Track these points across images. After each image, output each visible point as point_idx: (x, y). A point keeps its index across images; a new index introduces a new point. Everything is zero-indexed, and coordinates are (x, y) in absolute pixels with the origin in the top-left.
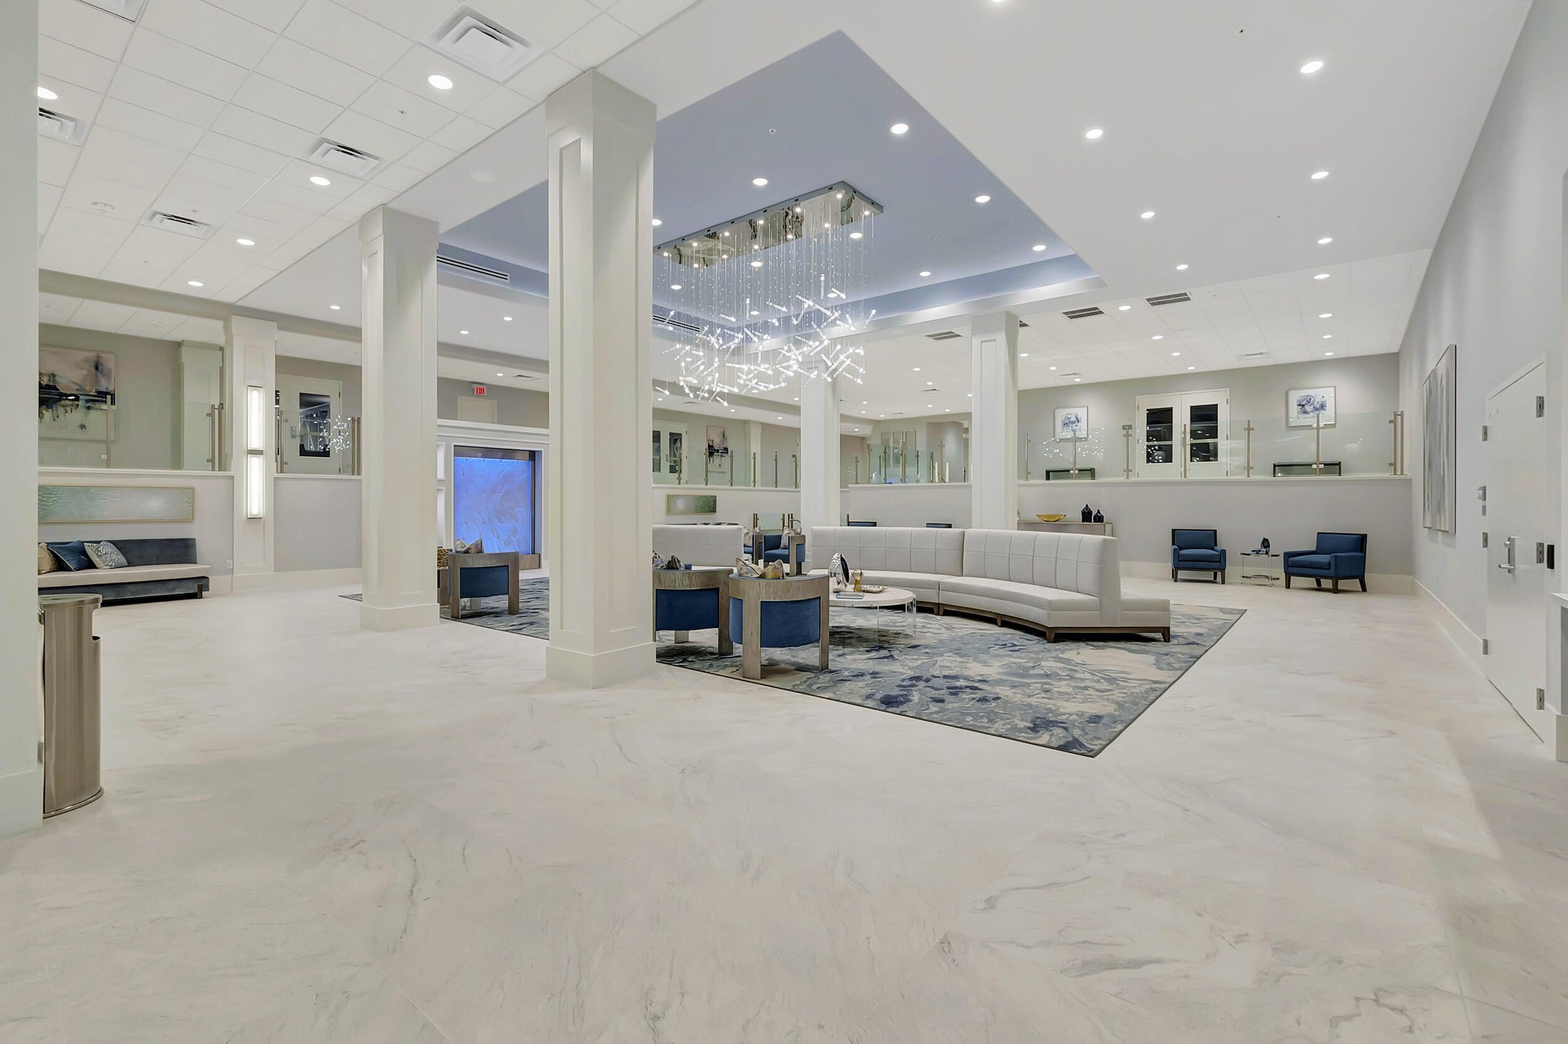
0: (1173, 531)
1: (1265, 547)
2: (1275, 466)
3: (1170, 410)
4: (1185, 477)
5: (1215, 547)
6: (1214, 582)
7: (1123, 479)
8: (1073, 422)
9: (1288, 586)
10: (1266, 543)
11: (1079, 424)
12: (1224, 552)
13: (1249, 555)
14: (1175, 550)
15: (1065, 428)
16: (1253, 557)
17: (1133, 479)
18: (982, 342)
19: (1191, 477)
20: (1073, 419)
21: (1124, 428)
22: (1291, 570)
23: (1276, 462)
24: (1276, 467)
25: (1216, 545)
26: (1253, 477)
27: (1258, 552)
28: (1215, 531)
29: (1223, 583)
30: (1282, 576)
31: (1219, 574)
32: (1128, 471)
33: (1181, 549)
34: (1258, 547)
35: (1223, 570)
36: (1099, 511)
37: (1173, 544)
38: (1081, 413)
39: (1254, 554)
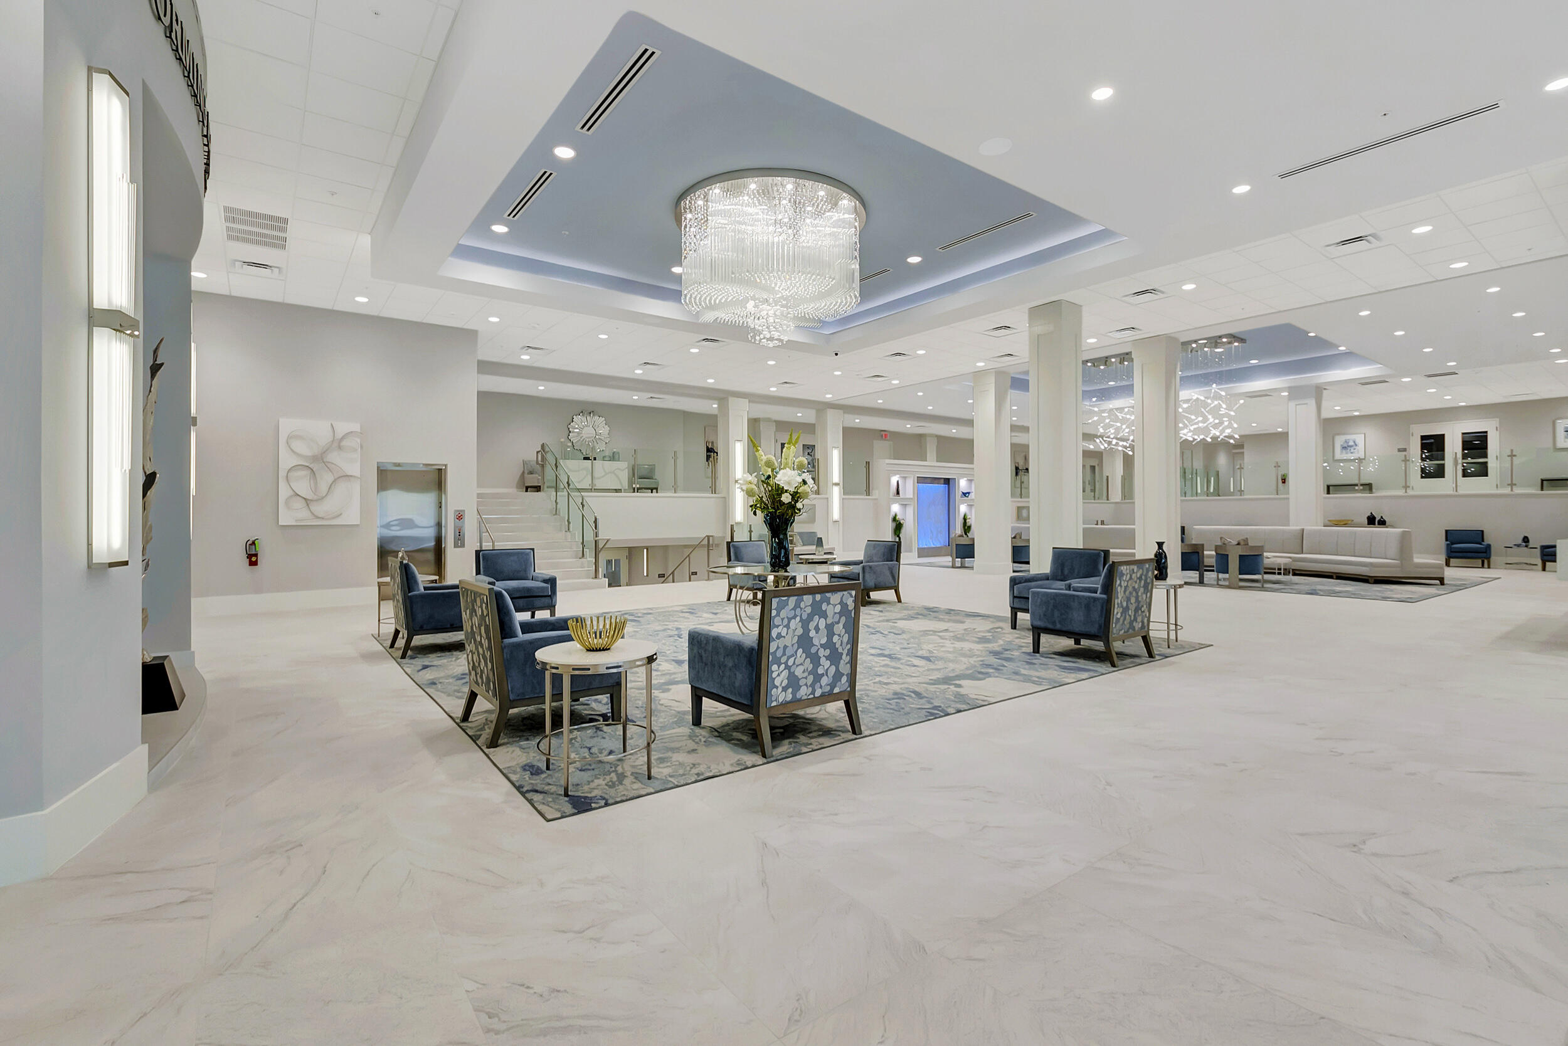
0: (1447, 531)
1: (1525, 542)
2: (1542, 481)
3: (1444, 435)
4: (1456, 491)
5: (1483, 543)
6: (1483, 566)
7: (1401, 492)
8: (1351, 446)
9: (1544, 569)
10: (1526, 540)
11: (1357, 448)
12: (1489, 546)
13: (1511, 547)
14: (1448, 544)
15: (1344, 451)
16: (1516, 549)
17: (1410, 492)
18: (1296, 405)
19: (1461, 492)
20: (1351, 443)
21: (1399, 450)
22: (1546, 558)
23: (1544, 477)
24: (1545, 482)
25: (1483, 541)
26: (1517, 491)
27: (1518, 546)
28: (1482, 531)
29: (1489, 567)
30: (1539, 562)
31: (1486, 561)
32: (1406, 487)
33: (1453, 544)
34: (1520, 541)
35: (1488, 558)
36: (1382, 517)
37: (1447, 540)
38: (1360, 439)
39: (1516, 547)
